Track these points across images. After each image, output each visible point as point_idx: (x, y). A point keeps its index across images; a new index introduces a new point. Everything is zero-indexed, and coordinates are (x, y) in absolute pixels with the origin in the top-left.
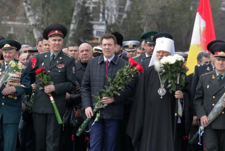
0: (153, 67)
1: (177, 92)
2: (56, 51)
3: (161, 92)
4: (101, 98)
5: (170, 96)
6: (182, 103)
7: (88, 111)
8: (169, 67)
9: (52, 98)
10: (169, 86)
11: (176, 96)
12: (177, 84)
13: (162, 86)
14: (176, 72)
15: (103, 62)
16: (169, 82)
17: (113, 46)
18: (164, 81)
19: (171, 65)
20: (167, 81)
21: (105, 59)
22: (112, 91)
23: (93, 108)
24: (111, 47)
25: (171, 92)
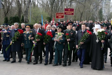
0: (94, 33)
1: (102, 41)
2: (70, 29)
3: (97, 41)
4: (80, 42)
5: (100, 42)
6: (103, 44)
7: (77, 46)
8: (99, 33)
9: (68, 43)
10: (100, 38)
11: (102, 42)
12: (102, 38)
13: (97, 39)
14: (102, 34)
15: (81, 32)
16: (100, 37)
17: (85, 27)
18: (98, 37)
19: (100, 32)
20: (99, 37)
21: (82, 31)
22: (83, 40)
23: (78, 45)
24: (84, 28)
25: (100, 40)
